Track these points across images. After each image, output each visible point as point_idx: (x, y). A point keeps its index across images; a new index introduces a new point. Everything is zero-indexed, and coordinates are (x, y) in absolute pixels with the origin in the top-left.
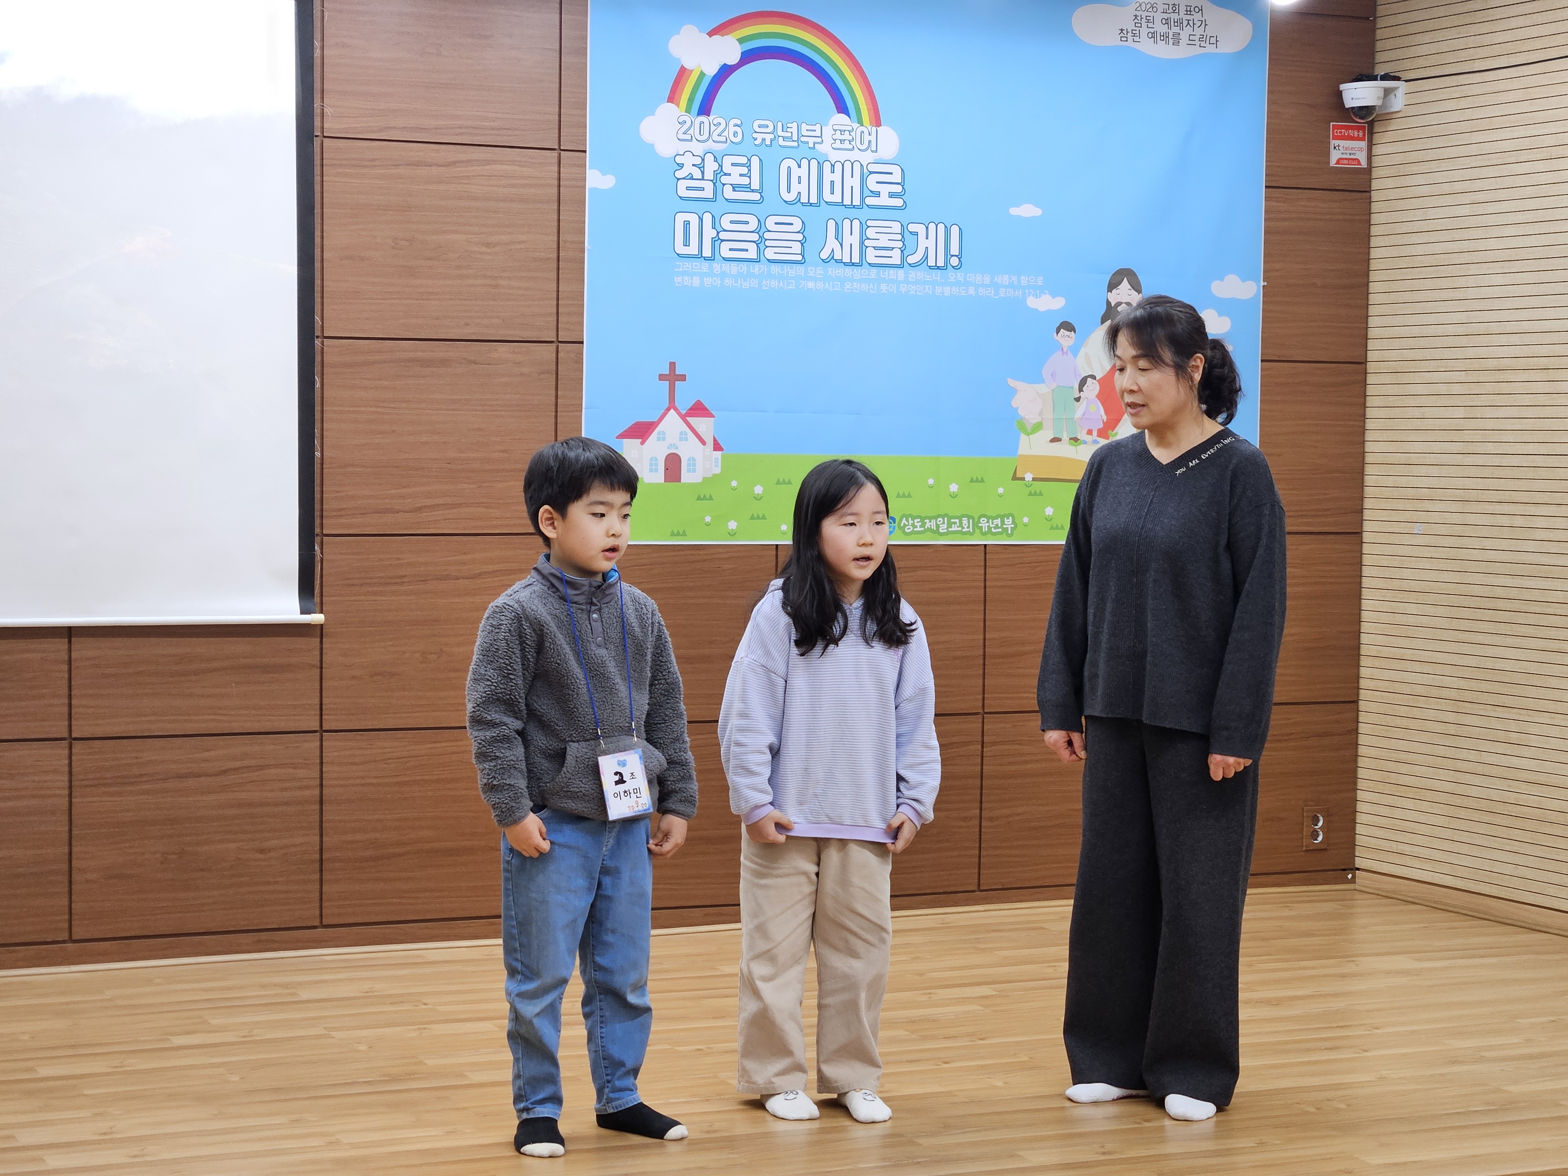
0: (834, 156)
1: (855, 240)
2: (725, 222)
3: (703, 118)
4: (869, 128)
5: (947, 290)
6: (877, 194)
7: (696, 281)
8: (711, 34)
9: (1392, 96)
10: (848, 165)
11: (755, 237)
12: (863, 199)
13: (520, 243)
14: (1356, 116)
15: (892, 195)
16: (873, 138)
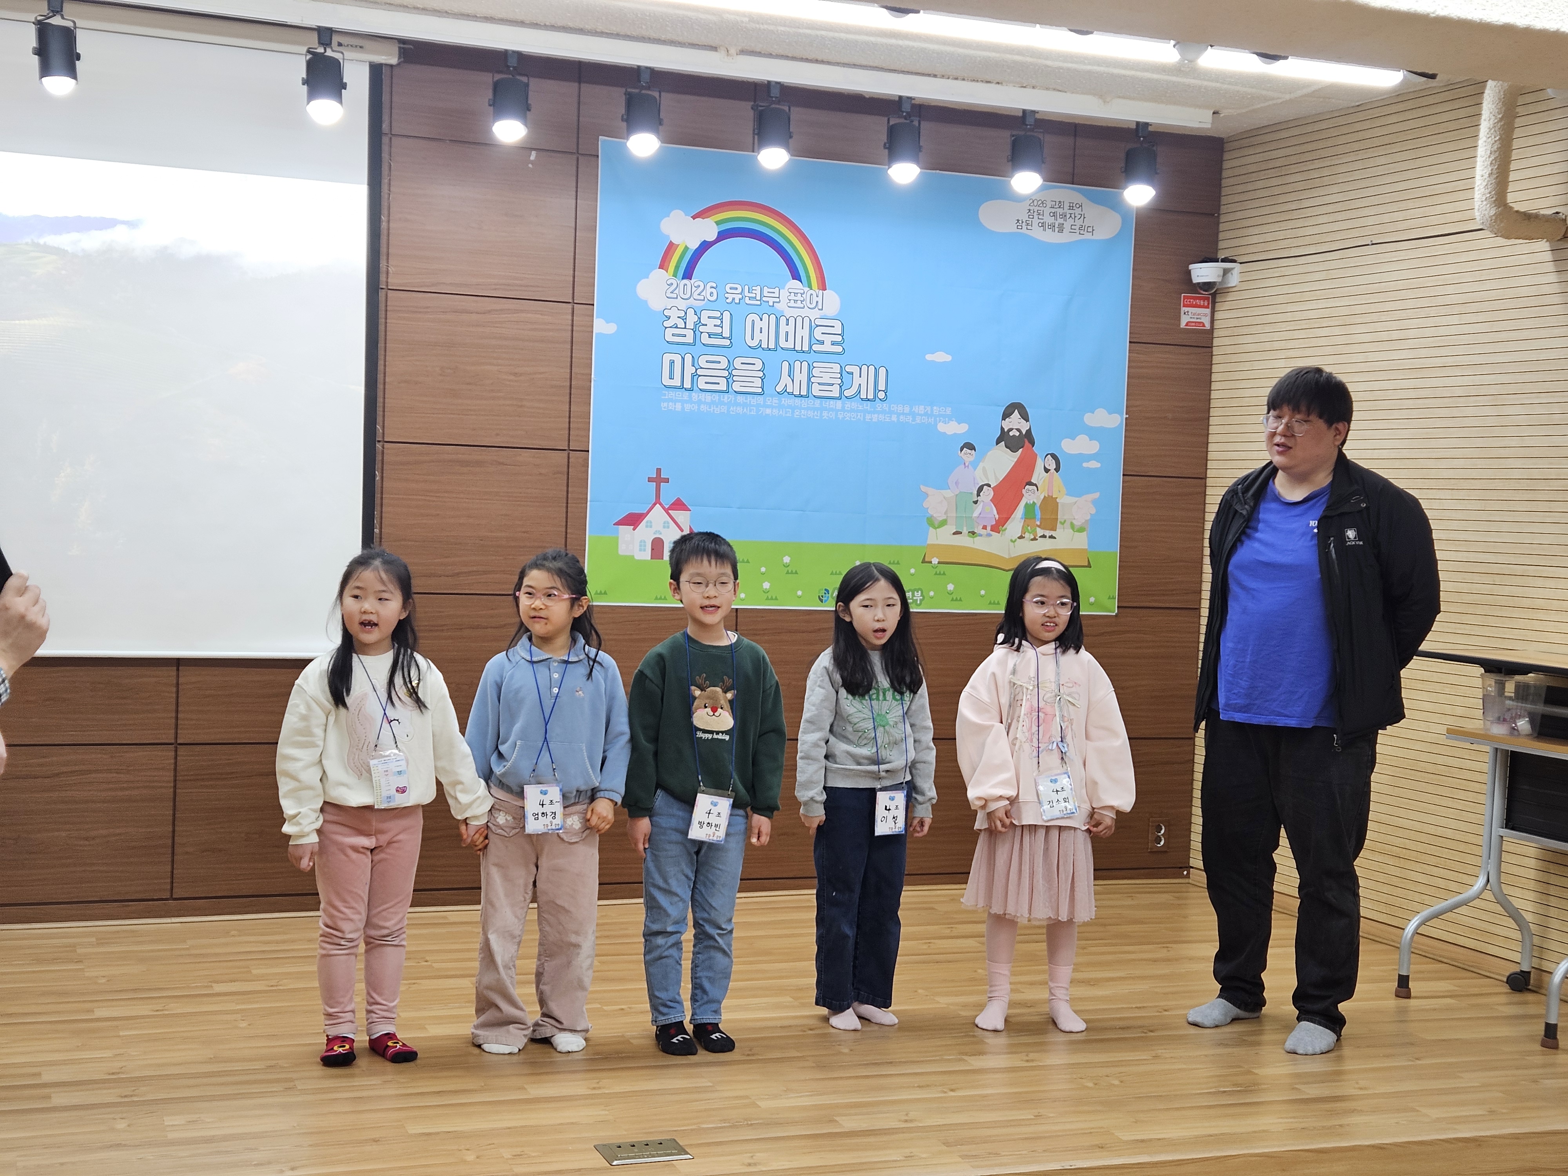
0: (788, 312)
1: (804, 377)
2: (702, 362)
3: (686, 281)
4: (817, 291)
5: (875, 417)
6: (822, 343)
7: (679, 407)
8: (694, 217)
9: (1230, 274)
10: (799, 320)
11: (726, 373)
12: (810, 347)
13: (541, 373)
14: (1201, 289)
15: (833, 343)
16: (820, 299)
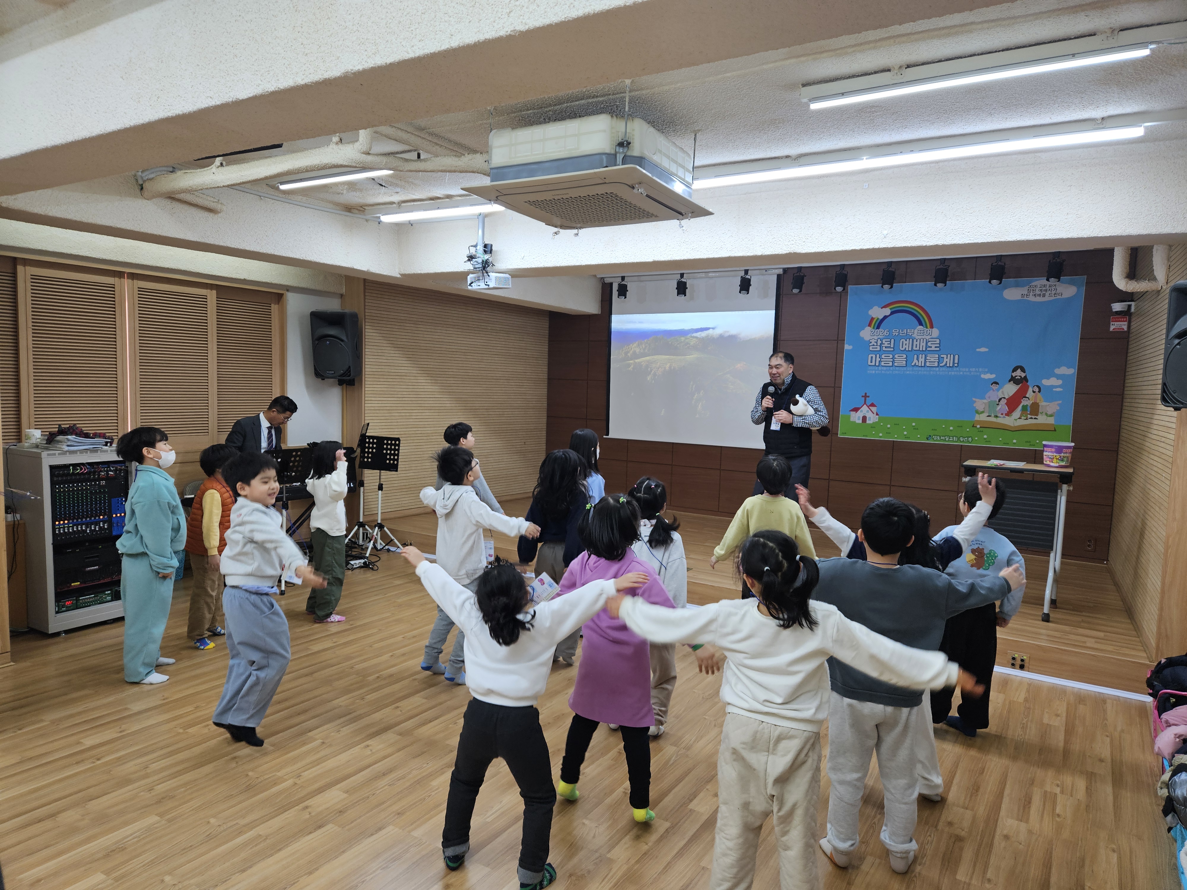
0: (917, 337)
1: (923, 360)
2: (883, 356)
3: (878, 330)
4: (930, 329)
5: (953, 373)
6: (931, 347)
7: (874, 372)
8: (882, 308)
9: (1131, 307)
10: (922, 340)
11: (892, 360)
12: (926, 349)
13: (826, 363)
15: (936, 347)
16: (931, 332)
